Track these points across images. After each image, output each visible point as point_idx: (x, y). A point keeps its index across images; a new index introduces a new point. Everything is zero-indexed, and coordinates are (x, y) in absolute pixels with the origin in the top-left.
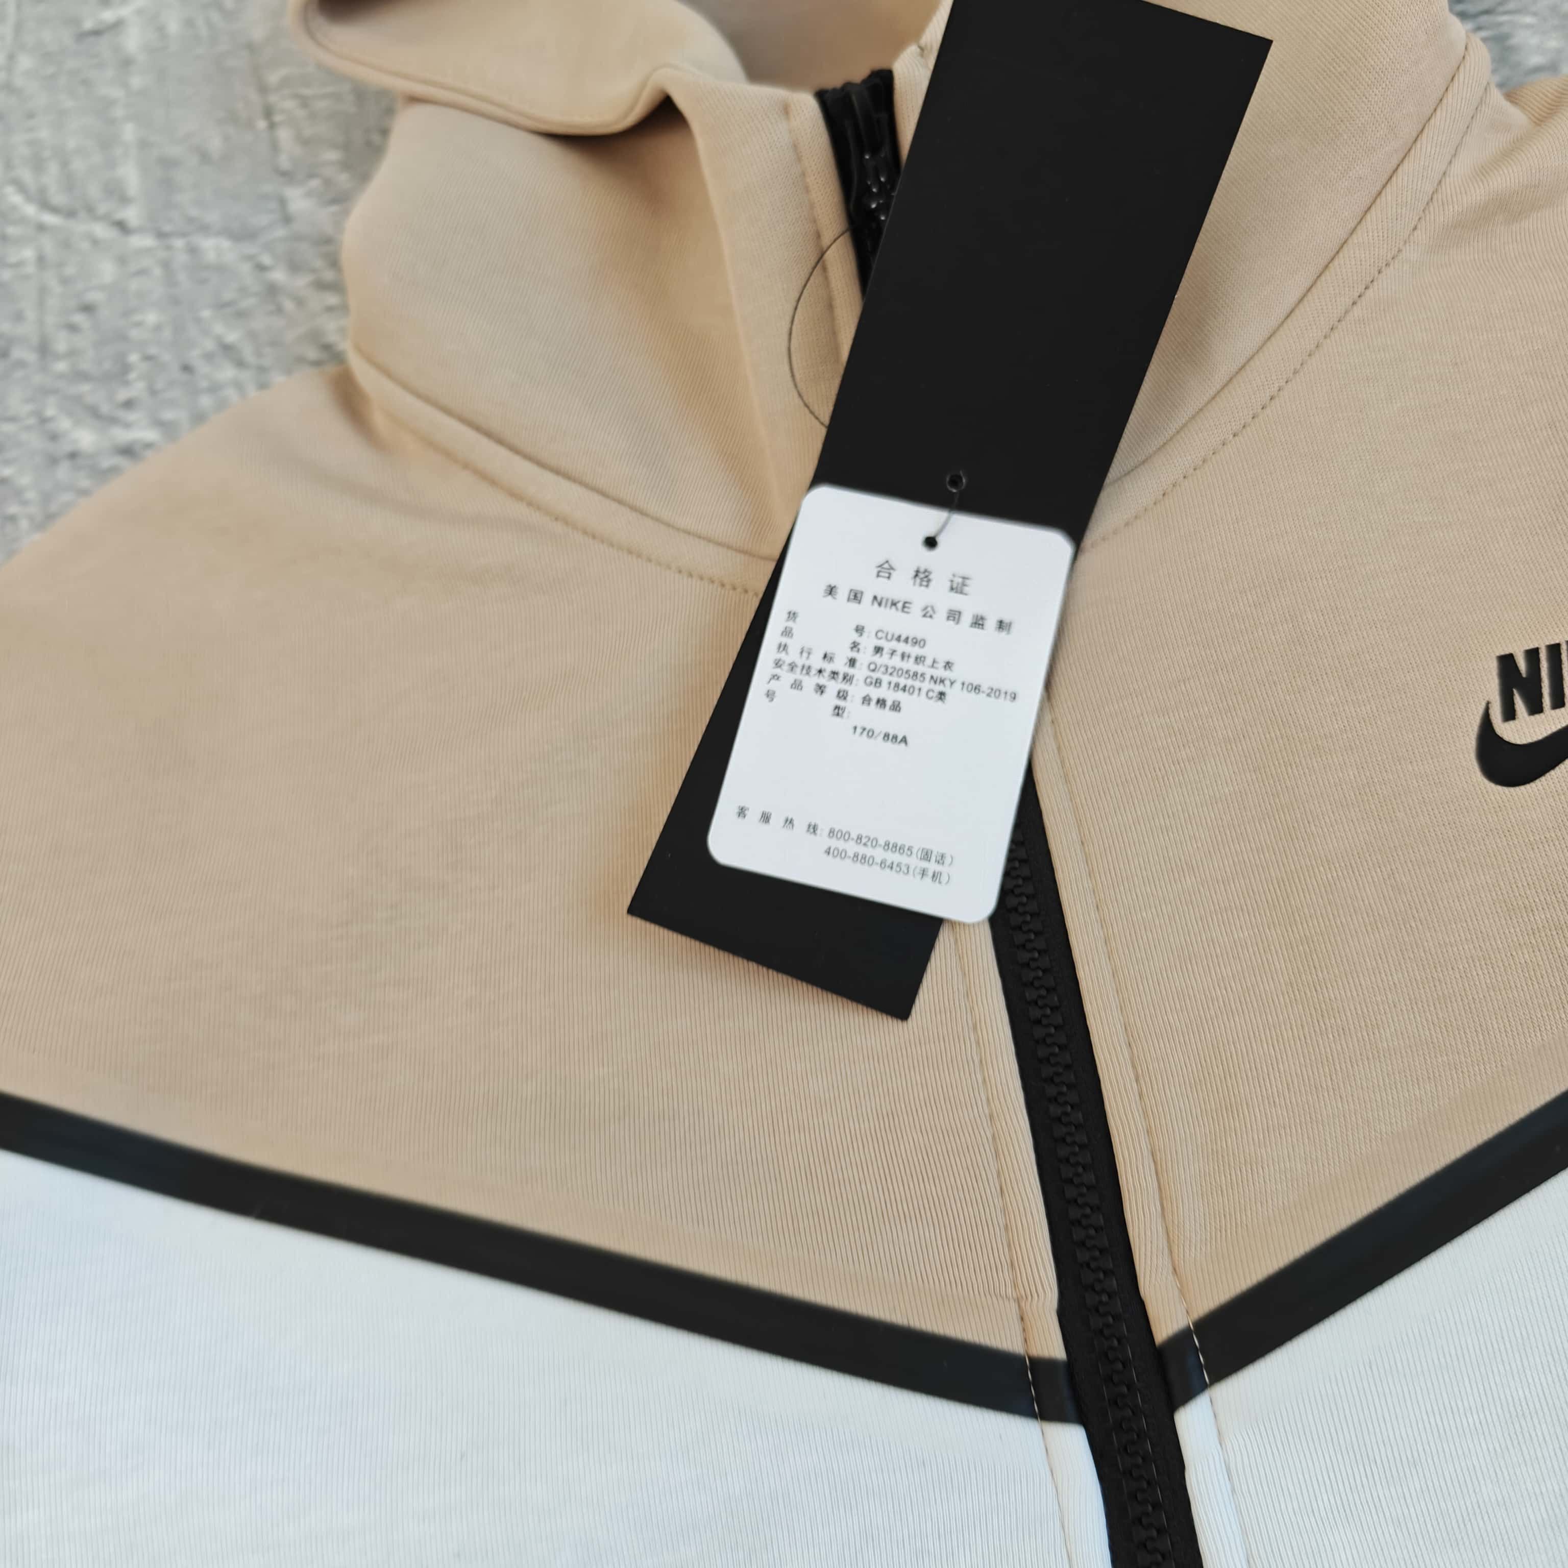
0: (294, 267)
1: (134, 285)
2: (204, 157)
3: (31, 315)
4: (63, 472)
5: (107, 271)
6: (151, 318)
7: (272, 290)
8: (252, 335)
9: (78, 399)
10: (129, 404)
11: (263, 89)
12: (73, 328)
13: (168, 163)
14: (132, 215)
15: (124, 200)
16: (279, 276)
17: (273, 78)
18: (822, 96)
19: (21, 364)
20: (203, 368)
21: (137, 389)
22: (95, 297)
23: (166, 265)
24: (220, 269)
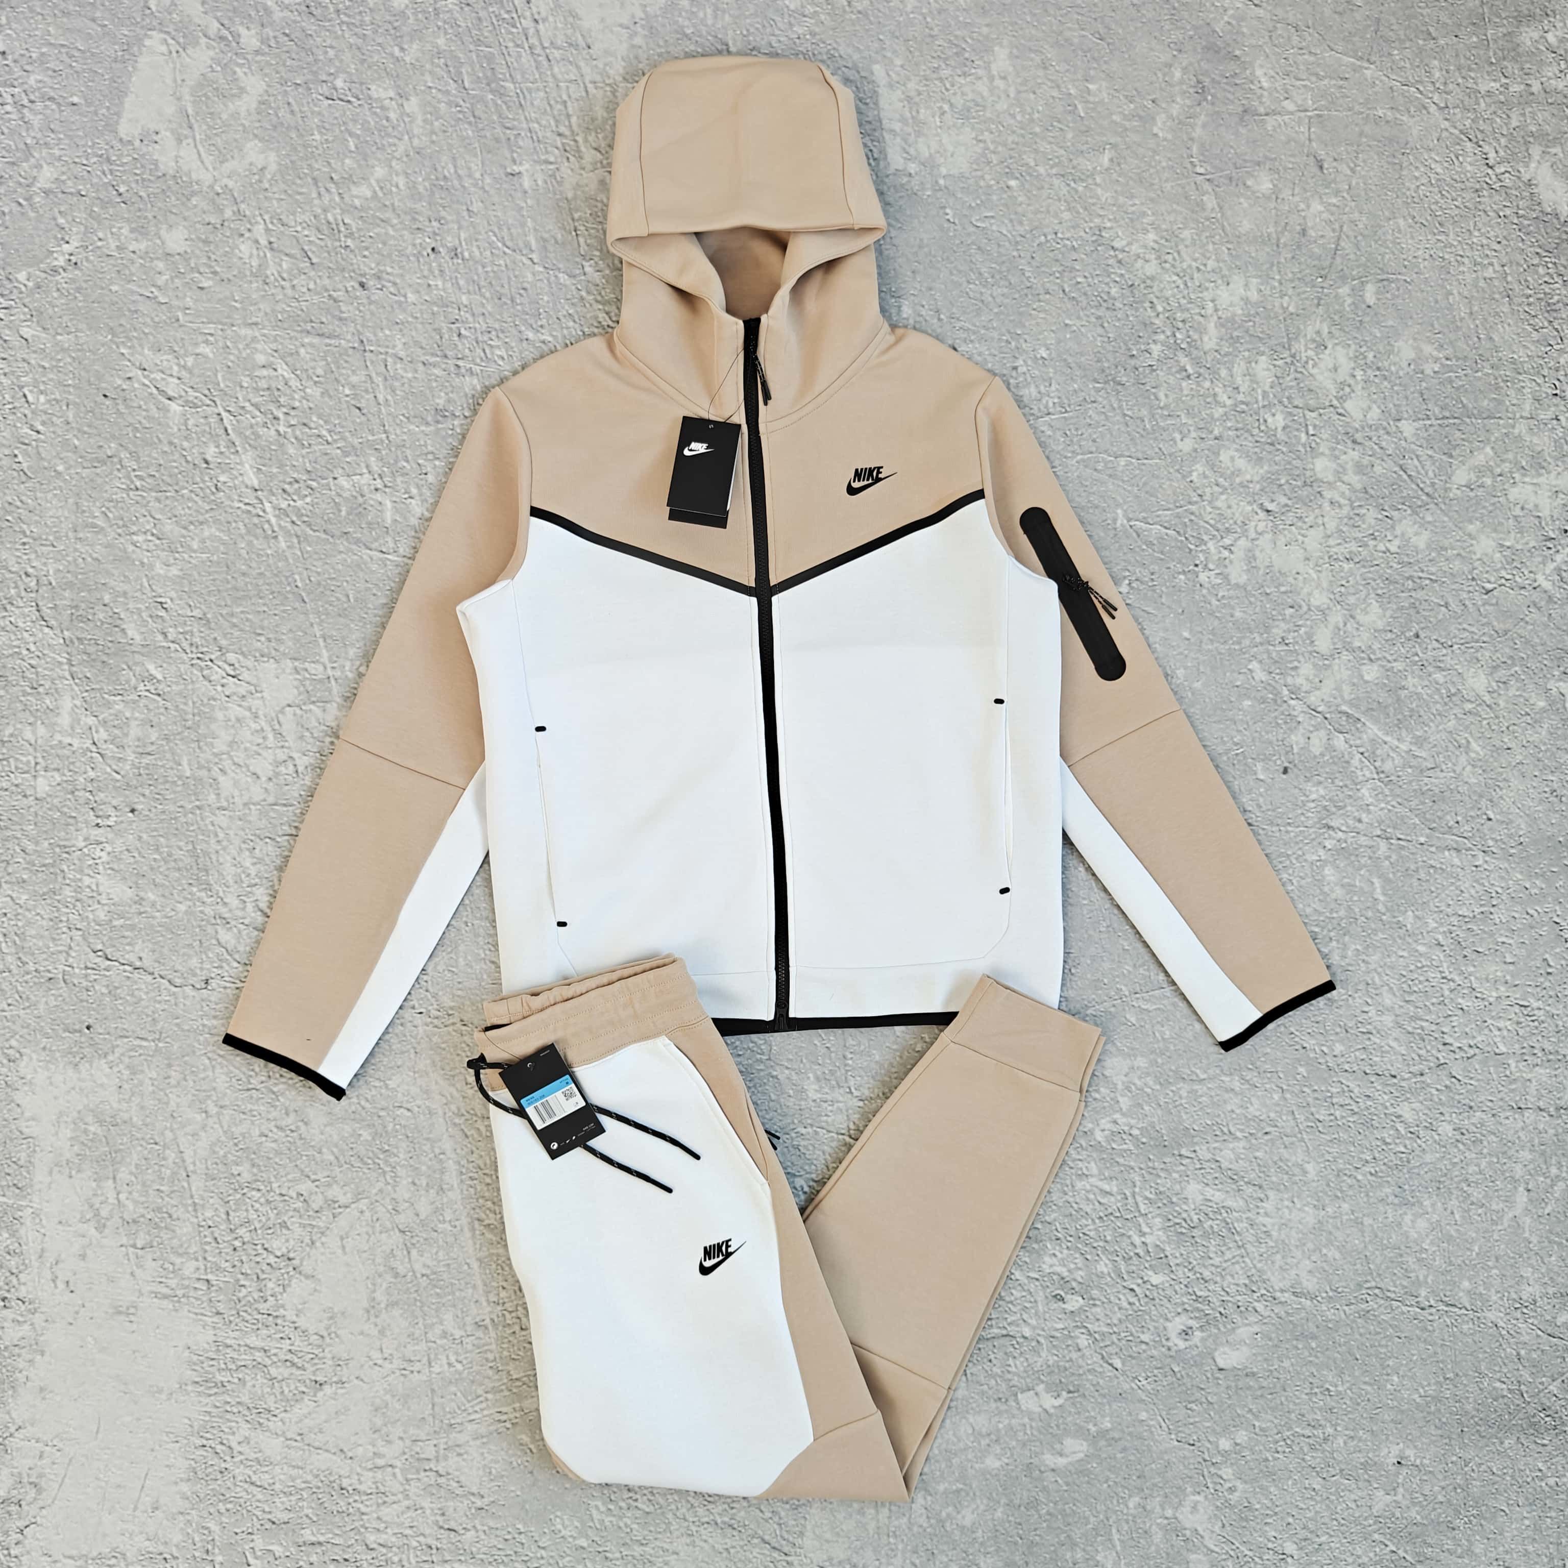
0: (588, 293)
1: (539, 284)
2: (556, 242)
3: (506, 286)
4: (525, 343)
5: (530, 278)
6: (546, 298)
7: (582, 298)
8: (577, 312)
9: (526, 320)
10: (542, 326)
11: (573, 220)
12: (521, 295)
13: (545, 240)
14: (534, 256)
15: (532, 251)
16: (584, 293)
17: (576, 216)
18: (744, 322)
19: (505, 304)
20: (563, 320)
21: (544, 322)
22: (526, 285)
23: (548, 280)
24: (565, 286)
